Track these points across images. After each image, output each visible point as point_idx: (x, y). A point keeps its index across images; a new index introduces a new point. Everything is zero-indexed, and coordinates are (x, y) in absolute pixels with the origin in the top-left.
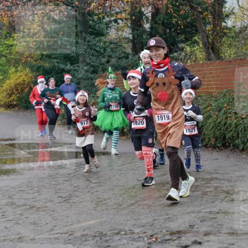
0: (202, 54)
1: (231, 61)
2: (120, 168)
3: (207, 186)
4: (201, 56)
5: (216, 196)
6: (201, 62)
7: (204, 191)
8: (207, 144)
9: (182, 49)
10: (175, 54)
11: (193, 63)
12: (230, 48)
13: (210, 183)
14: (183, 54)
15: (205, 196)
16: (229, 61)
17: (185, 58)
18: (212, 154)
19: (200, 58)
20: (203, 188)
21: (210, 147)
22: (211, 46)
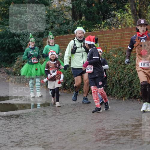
2: (63, 116)
3: (136, 131)
4: (130, 21)
6: (130, 27)
7: (133, 135)
8: (136, 96)
9: (114, 16)
10: (108, 20)
11: (123, 27)
13: (139, 129)
14: (115, 20)
15: (134, 140)
17: (116, 23)
18: (140, 104)
19: (129, 23)
20: (133, 133)
21: (138, 98)
22: (139, 13)
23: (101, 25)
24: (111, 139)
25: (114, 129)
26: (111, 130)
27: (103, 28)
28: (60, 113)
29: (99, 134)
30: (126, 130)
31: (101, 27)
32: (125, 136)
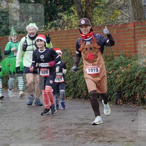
0: (77, 22)
1: (100, 27)
2: (8, 115)
3: (79, 130)
4: (76, 23)
5: (86, 138)
6: (76, 28)
7: (76, 134)
8: (81, 96)
9: (61, 17)
10: (55, 21)
11: (69, 29)
12: (100, 17)
13: (82, 128)
14: (61, 21)
15: (77, 138)
16: (99, 27)
17: (63, 25)
18: (84, 104)
19: (75, 25)
20: (76, 131)
21: (82, 98)
22: (85, 15)
23: (47, 26)
24: (55, 137)
25: (58, 127)
26: (54, 129)
27: (49, 29)
28: (6, 112)
29: (43, 132)
30: (70, 128)
31: (47, 28)
32: (68, 134)
